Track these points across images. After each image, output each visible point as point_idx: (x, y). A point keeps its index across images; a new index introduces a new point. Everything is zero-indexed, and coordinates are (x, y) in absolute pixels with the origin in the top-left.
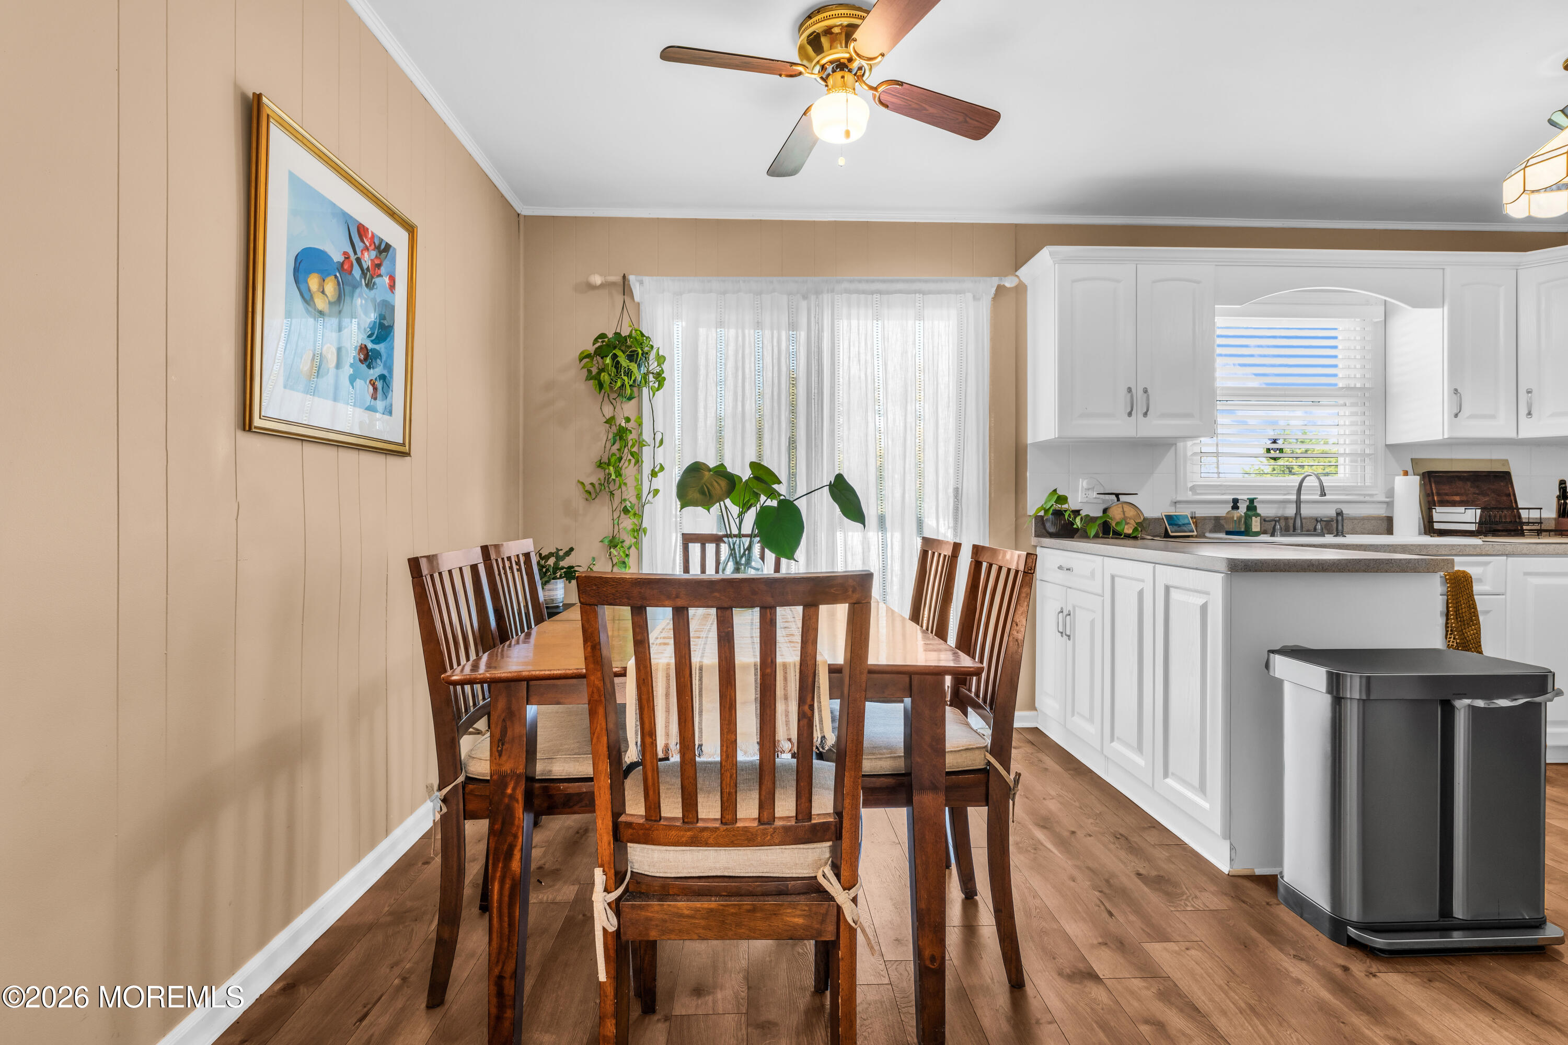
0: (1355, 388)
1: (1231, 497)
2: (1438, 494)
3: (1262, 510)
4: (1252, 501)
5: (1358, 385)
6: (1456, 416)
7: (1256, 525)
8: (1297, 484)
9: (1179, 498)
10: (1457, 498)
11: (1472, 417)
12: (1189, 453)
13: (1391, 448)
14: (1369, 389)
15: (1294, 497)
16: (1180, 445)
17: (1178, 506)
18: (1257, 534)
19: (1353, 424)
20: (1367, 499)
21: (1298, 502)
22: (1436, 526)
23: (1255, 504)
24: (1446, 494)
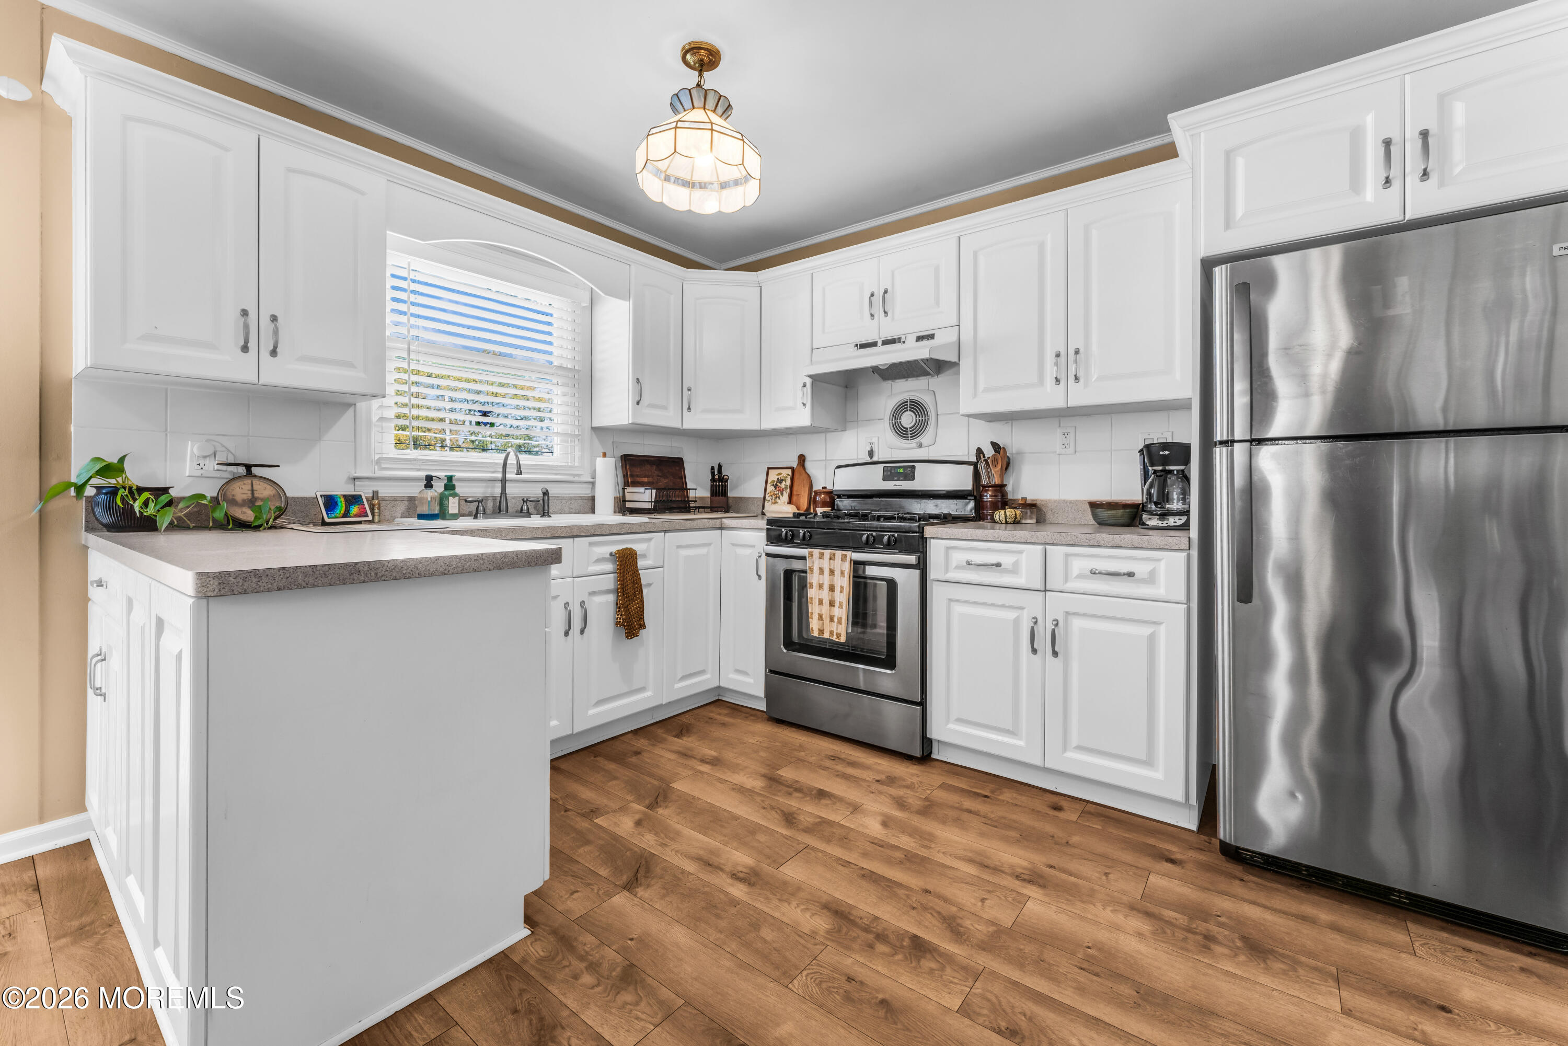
0: (566, 369)
1: (423, 474)
2: (632, 476)
3: (460, 489)
4: (450, 478)
5: (569, 366)
6: (638, 403)
7: (453, 506)
8: (502, 462)
9: (358, 474)
10: (646, 480)
11: (651, 406)
12: (375, 418)
13: (598, 431)
14: (578, 371)
15: (500, 476)
16: (362, 405)
17: (357, 483)
18: (455, 517)
19: (565, 404)
20: (576, 479)
21: (504, 481)
22: (628, 505)
23: (454, 482)
24: (637, 476)
